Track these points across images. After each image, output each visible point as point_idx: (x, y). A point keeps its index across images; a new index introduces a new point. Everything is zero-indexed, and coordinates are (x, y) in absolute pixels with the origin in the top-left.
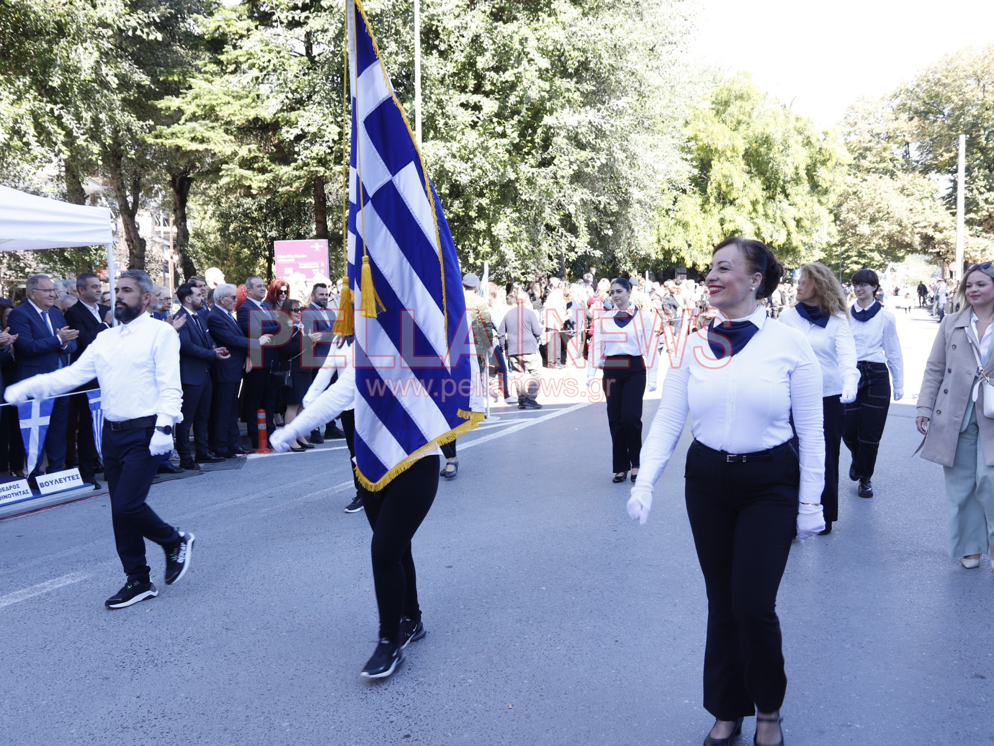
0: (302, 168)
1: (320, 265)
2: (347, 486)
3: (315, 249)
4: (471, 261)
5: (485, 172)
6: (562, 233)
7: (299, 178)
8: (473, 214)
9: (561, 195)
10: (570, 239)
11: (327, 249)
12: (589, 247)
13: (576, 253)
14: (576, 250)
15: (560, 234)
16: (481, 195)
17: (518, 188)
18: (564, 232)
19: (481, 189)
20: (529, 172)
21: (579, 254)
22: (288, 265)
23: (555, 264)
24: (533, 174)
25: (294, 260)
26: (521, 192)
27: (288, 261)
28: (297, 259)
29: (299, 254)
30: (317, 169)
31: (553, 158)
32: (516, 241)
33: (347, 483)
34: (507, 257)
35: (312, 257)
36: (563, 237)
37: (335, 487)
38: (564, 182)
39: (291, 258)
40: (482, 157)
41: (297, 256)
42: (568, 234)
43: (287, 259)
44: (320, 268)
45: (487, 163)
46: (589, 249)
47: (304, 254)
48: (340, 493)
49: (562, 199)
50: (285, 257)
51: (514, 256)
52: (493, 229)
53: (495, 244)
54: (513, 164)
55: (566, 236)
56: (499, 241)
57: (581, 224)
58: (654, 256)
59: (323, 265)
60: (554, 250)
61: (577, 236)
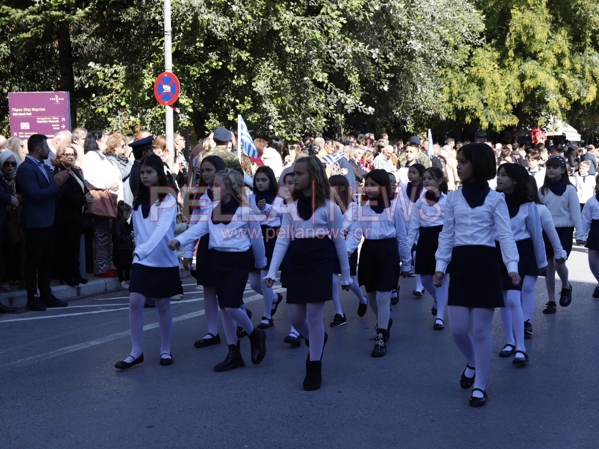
0: (39, 13)
1: (60, 120)
2: (64, 351)
3: (55, 101)
4: (230, 118)
5: (245, 22)
6: (331, 89)
7: (36, 23)
8: (231, 68)
9: (329, 46)
10: (339, 95)
11: (68, 102)
12: (361, 103)
14: (346, 107)
15: (328, 89)
16: (241, 46)
17: (282, 37)
18: (334, 87)
19: (241, 40)
20: (293, 21)
21: (349, 111)
22: (25, 119)
23: (324, 124)
24: (298, 22)
25: (30, 114)
26: (284, 43)
27: (24, 114)
28: (34, 113)
29: (36, 107)
30: (57, 13)
31: (321, 7)
32: (281, 95)
33: (64, 348)
34: (270, 115)
35: (52, 111)
36: (333, 93)
37: (50, 353)
38: (334, 32)
39: (27, 112)
40: (241, 4)
41: (33, 109)
42: (337, 90)
43: (23, 112)
44: (61, 123)
45: (247, 12)
46: (361, 106)
47: (43, 108)
48: (54, 358)
49: (330, 51)
50: (21, 110)
51: (277, 113)
52: (254, 84)
53: (257, 100)
54: (276, 12)
55: (335, 92)
56: (260, 97)
57: (354, 79)
59: (64, 119)
60: (322, 106)
61: (348, 92)
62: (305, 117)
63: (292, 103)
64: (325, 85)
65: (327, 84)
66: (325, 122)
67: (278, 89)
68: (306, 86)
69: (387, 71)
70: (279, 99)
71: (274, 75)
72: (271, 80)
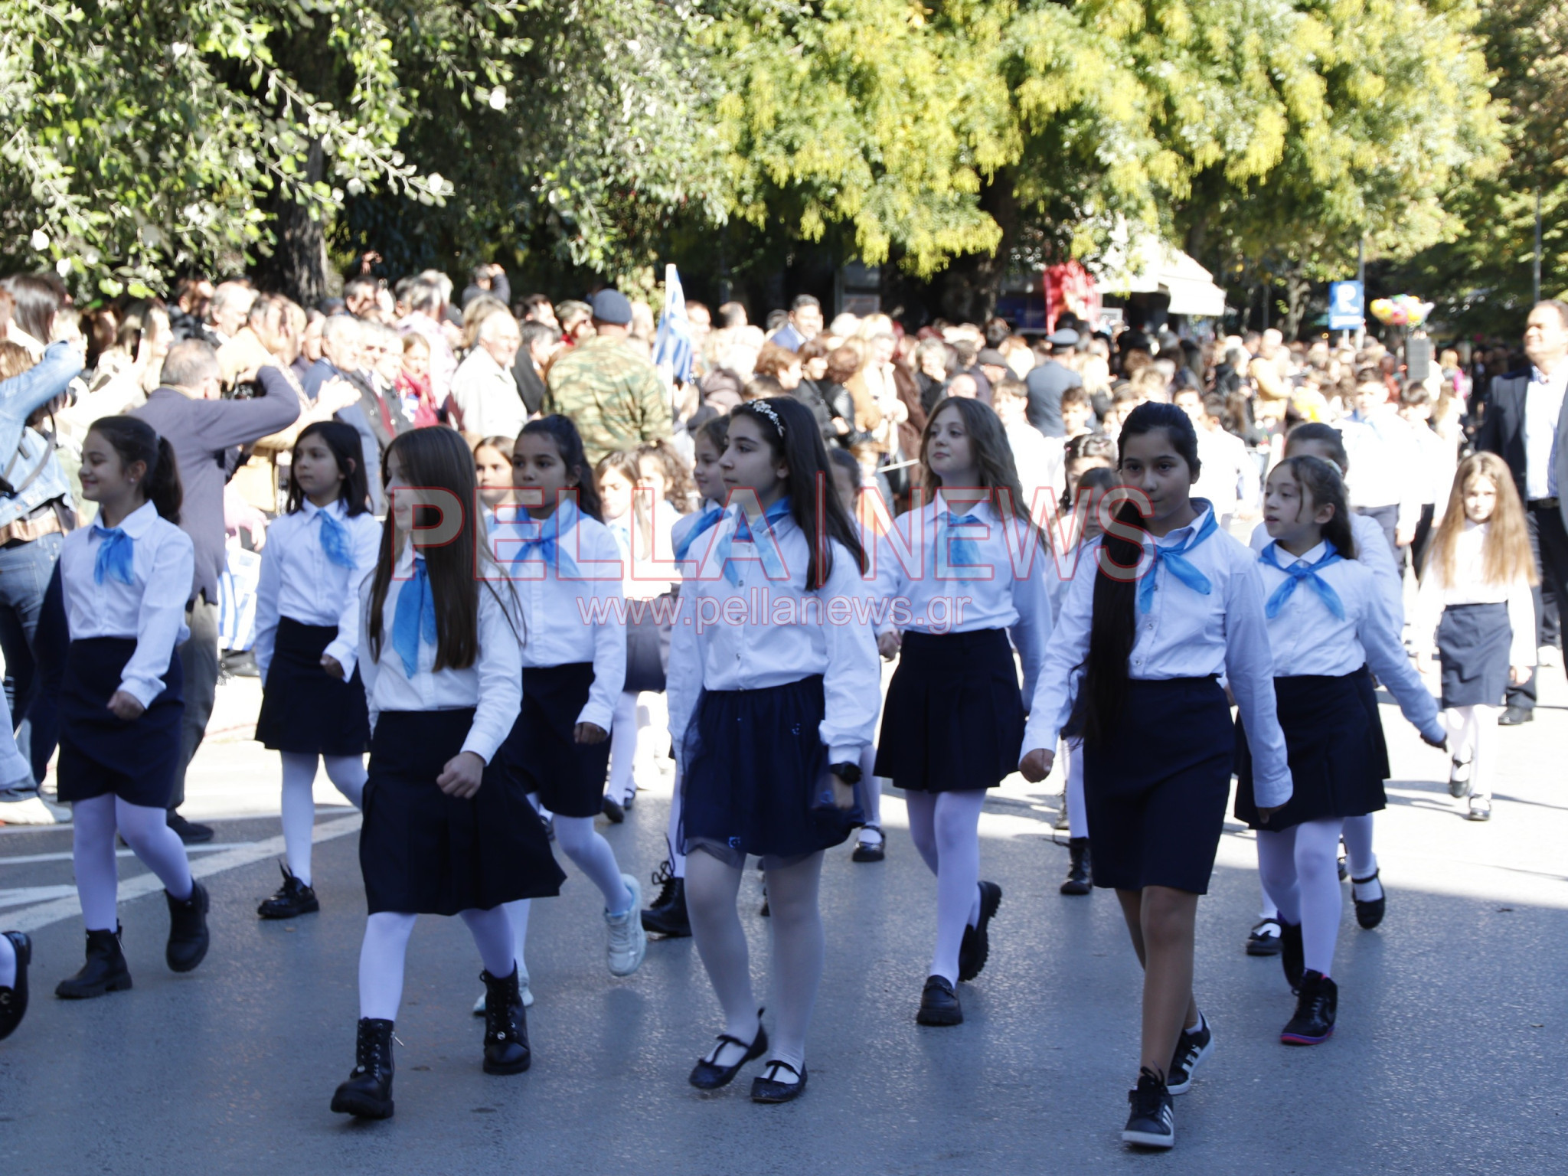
6: (281, 95)
10: (312, 120)
12: (399, 159)
13: (341, 183)
14: (340, 169)
15: (271, 96)
18: (291, 89)
21: (355, 186)
23: (254, 234)
32: (79, 113)
34: (34, 190)
36: (287, 112)
42: (305, 99)
46: (400, 171)
51: (64, 183)
55: (297, 108)
57: (372, 58)
58: (719, 212)
60: (245, 161)
61: (348, 110)
62: (176, 200)
63: (123, 144)
64: (255, 80)
65: (265, 78)
66: (260, 226)
67: (67, 83)
68: (181, 82)
69: (503, 31)
70: (72, 127)
71: (53, 28)
72: (38, 50)
